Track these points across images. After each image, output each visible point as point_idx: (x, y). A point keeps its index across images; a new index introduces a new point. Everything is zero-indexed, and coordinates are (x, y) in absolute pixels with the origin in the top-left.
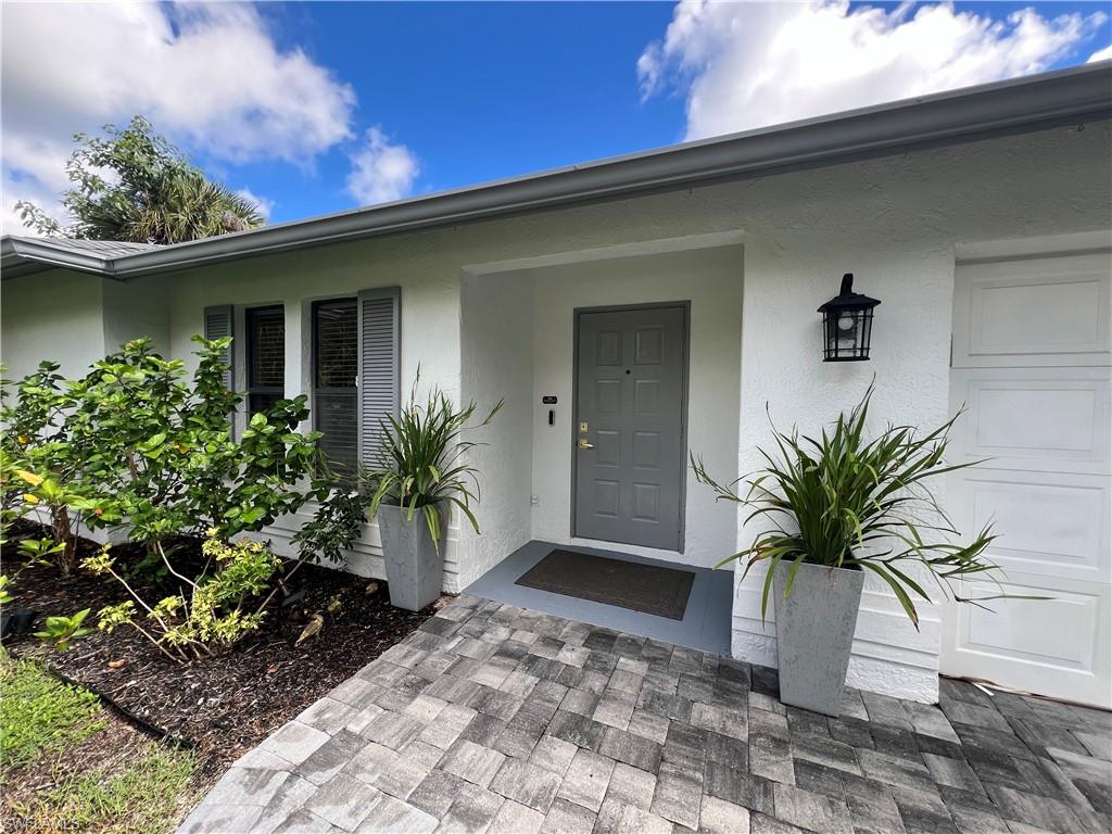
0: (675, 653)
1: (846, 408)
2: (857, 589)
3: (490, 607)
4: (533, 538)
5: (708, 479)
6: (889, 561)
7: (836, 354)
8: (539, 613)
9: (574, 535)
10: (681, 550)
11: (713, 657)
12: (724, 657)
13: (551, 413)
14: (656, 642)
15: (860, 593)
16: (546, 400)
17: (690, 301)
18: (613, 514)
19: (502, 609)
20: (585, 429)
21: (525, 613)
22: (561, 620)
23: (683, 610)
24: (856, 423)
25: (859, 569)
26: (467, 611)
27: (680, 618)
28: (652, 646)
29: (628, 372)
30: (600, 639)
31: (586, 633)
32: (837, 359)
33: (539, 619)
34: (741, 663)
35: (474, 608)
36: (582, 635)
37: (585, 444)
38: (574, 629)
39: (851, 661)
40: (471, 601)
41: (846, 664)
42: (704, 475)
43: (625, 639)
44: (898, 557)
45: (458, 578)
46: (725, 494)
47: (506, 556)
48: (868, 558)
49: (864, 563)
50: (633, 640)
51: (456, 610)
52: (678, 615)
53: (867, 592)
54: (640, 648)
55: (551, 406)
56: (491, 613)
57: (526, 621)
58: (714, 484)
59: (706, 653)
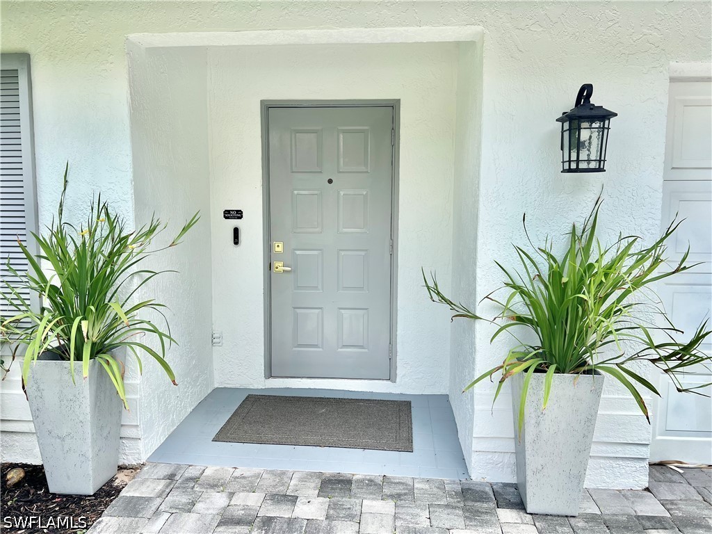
0: (416, 485)
1: (578, 219)
2: (597, 392)
3: (192, 472)
4: (216, 386)
5: (443, 298)
6: (623, 363)
7: (578, 165)
8: (256, 470)
9: (269, 374)
10: (391, 377)
11: (454, 482)
12: (464, 480)
13: (236, 231)
14: (394, 478)
15: (599, 396)
16: (228, 214)
17: (399, 101)
18: (316, 346)
19: (207, 472)
20: (280, 249)
21: (237, 473)
22: (283, 473)
23: (410, 441)
24: (588, 233)
25: (597, 373)
26: (163, 482)
27: (409, 449)
28: (392, 483)
29: (330, 181)
30: (334, 485)
31: (318, 482)
32: (577, 170)
33: (259, 476)
34: (481, 484)
35: (171, 477)
36: (313, 485)
37: (279, 266)
38: (302, 480)
39: (590, 461)
40: (164, 470)
41: (586, 465)
42: (438, 294)
43: (362, 481)
44: (631, 359)
45: (141, 444)
46: (462, 312)
47: (190, 410)
48: (603, 363)
49: (600, 368)
50: (371, 481)
51: (148, 483)
52: (406, 445)
53: (605, 396)
54: (380, 487)
55: (234, 223)
56: (195, 479)
57: (243, 481)
58: (450, 303)
59: (446, 479)
